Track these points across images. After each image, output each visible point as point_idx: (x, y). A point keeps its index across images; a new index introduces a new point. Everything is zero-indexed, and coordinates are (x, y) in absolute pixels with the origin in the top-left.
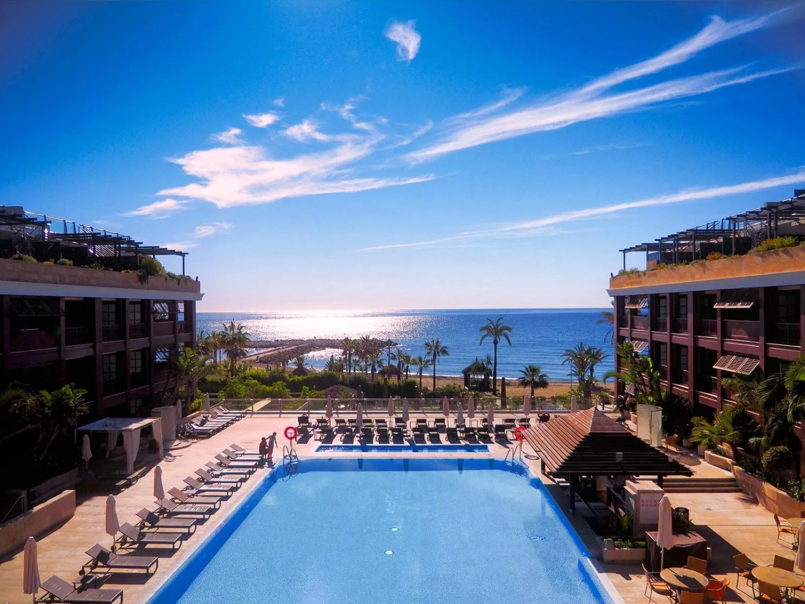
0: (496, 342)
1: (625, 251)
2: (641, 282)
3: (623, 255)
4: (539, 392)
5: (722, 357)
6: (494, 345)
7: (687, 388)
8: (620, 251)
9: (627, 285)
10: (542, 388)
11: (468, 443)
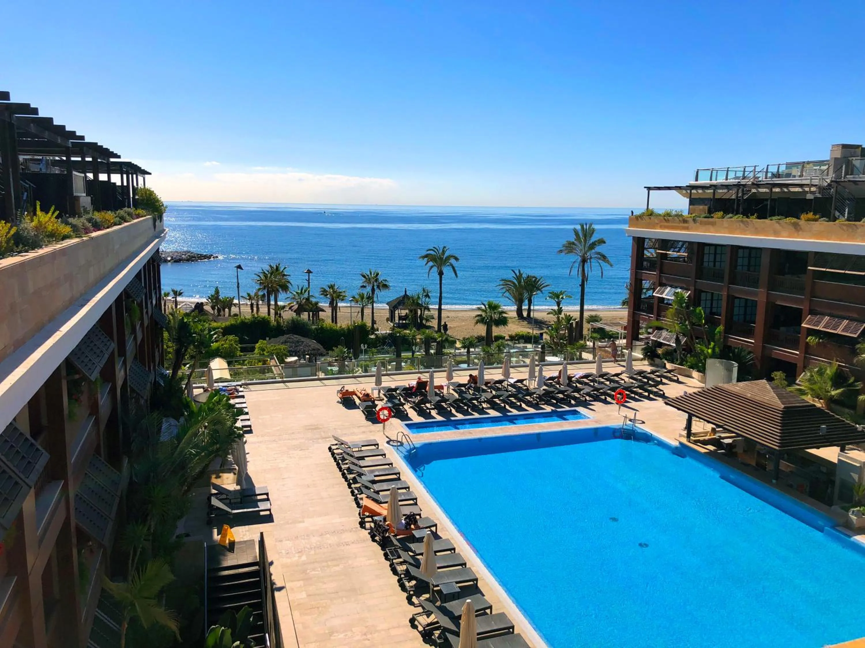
0: (441, 274)
1: (649, 189)
2: (687, 229)
3: (647, 191)
4: (496, 331)
5: (810, 316)
6: (438, 277)
7: (753, 341)
8: (645, 187)
9: (661, 227)
10: (502, 326)
11: (553, 408)
